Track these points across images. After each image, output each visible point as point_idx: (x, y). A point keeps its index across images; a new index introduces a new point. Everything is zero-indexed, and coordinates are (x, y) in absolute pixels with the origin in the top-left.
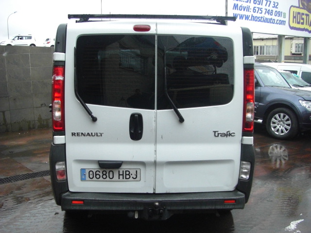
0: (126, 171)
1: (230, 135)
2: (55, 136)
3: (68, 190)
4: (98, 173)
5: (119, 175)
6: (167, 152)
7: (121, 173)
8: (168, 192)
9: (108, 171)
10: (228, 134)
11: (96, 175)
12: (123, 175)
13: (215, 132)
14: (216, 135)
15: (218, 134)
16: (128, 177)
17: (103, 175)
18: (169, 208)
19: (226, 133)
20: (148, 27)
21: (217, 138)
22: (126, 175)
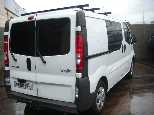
0: (28, 85)
1: (69, 71)
2: (5, 67)
3: (11, 90)
4: (19, 84)
5: (26, 86)
6: (42, 77)
7: (26, 85)
8: (43, 97)
9: (22, 83)
10: (68, 71)
11: (19, 85)
12: (27, 86)
13: (61, 69)
14: (62, 71)
15: (63, 70)
16: (28, 87)
17: (21, 85)
18: (40, 105)
19: (66, 70)
20: (33, 17)
21: (62, 72)
22: (28, 86)
